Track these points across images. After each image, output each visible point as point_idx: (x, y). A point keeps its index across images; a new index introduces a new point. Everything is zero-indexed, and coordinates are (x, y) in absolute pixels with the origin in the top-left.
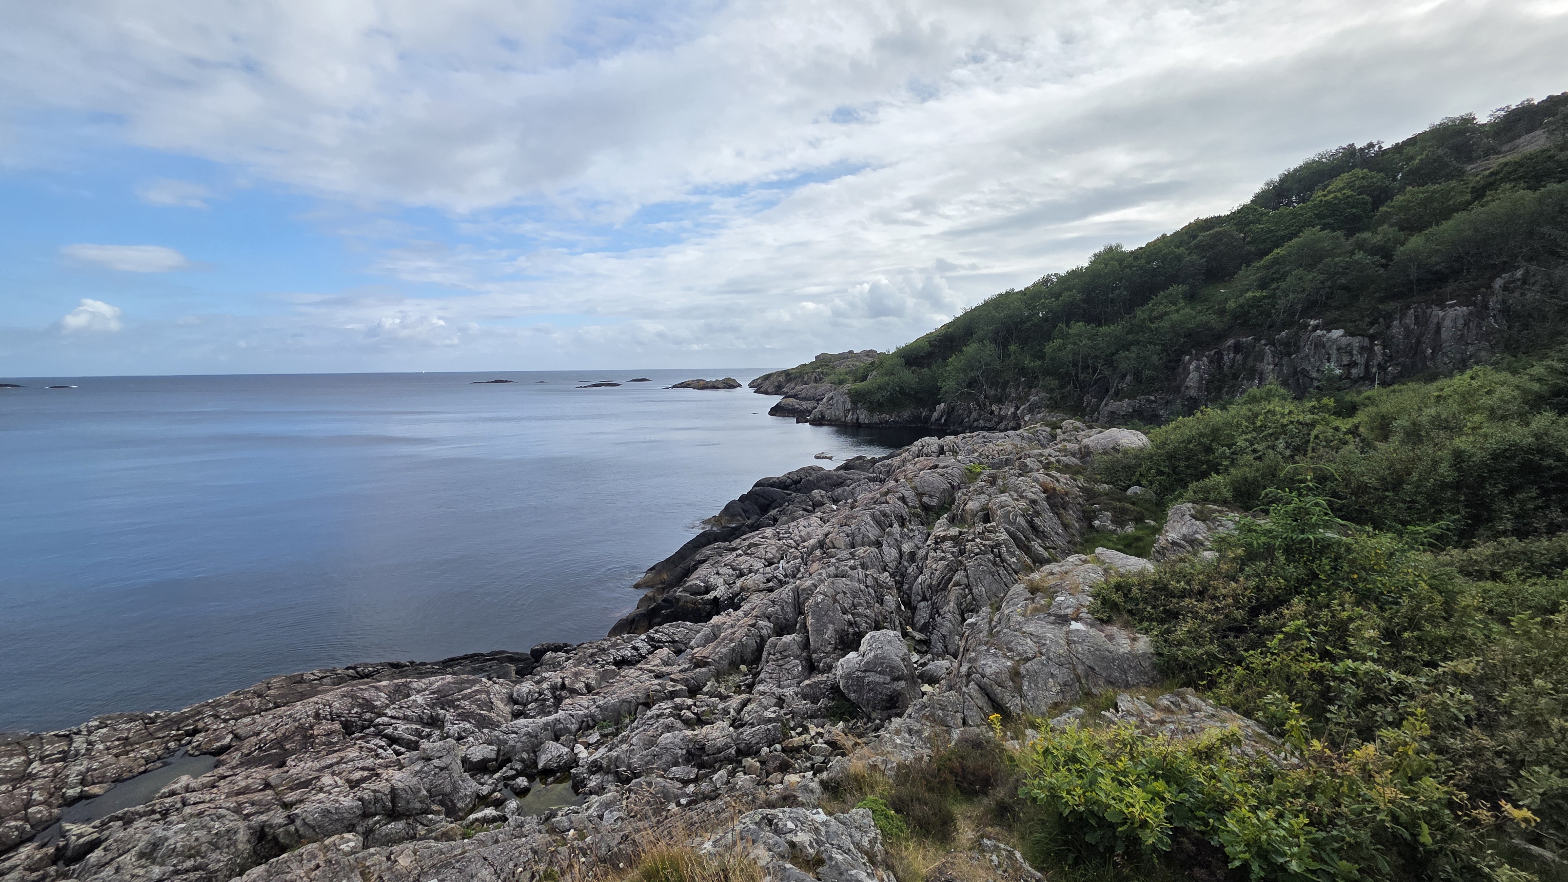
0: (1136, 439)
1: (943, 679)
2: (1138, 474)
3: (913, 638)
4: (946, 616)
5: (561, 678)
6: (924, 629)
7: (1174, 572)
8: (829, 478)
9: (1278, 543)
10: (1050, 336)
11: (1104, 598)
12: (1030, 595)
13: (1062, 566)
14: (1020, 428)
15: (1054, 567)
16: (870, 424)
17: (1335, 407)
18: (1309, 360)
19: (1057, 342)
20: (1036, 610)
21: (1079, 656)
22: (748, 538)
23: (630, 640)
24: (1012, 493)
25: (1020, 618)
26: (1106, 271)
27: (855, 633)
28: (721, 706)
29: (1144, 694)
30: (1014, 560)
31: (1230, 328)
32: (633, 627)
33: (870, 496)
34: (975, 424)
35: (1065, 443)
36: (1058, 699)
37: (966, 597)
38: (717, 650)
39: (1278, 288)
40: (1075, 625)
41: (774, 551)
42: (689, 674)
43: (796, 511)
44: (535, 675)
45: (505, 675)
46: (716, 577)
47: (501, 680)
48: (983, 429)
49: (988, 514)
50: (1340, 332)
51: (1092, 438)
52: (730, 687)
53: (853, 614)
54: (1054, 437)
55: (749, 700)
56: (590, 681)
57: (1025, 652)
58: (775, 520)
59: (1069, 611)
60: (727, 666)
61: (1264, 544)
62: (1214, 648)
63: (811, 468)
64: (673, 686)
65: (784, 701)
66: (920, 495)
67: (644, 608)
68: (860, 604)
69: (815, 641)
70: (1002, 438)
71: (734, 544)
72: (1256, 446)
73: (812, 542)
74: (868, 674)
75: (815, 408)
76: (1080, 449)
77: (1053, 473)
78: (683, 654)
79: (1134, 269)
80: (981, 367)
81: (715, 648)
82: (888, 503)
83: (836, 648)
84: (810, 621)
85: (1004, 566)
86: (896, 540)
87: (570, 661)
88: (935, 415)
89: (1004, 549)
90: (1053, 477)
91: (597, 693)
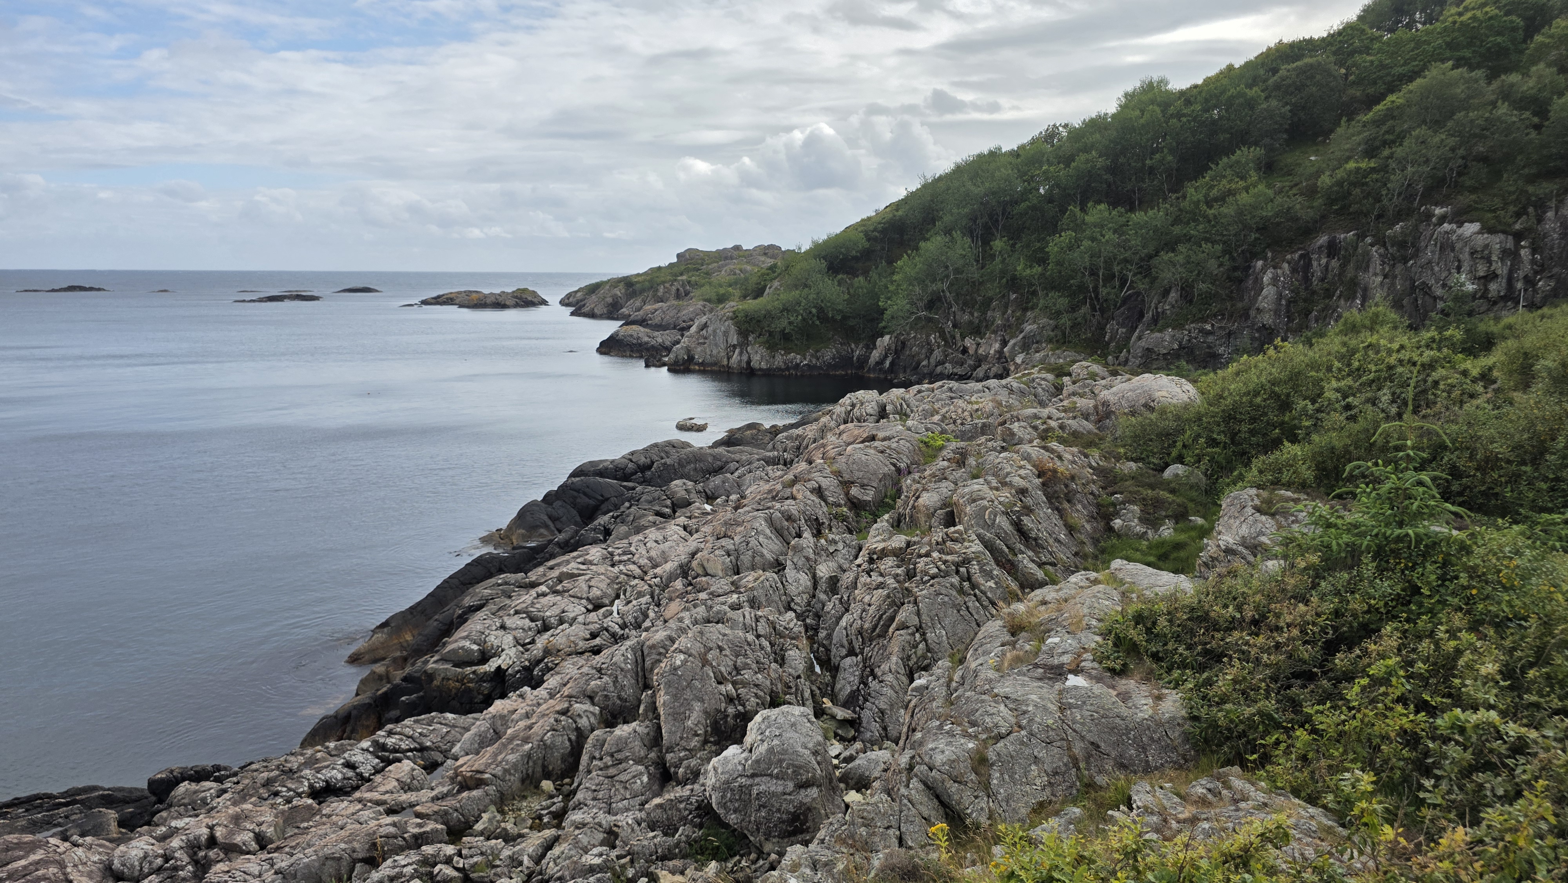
0: (1179, 390)
1: (876, 778)
2: (1179, 444)
3: (833, 717)
4: (886, 678)
5: (208, 826)
6: (851, 701)
7: (1220, 591)
8: (700, 461)
9: (1366, 543)
10: (1056, 226)
11: (1117, 637)
12: (1008, 638)
13: (1060, 589)
14: (1008, 375)
15: (1048, 593)
16: (769, 370)
17: (1463, 342)
18: (1432, 270)
19: (1067, 236)
20: (1018, 660)
21: (1077, 727)
22: (558, 565)
23: (341, 750)
24: (990, 478)
25: (992, 674)
26: (1142, 121)
27: (738, 715)
28: (506, 853)
29: (1171, 780)
30: (991, 584)
31: (1323, 217)
32: (348, 729)
33: (767, 487)
34: (939, 369)
35: (1075, 399)
36: (1046, 795)
37: (915, 646)
38: (500, 758)
39: (1391, 157)
40: (1073, 680)
41: (603, 586)
42: (451, 802)
43: (644, 515)
44: (157, 825)
45: (97, 831)
46: (501, 633)
47: (89, 839)
48: (950, 377)
49: (952, 512)
50: (1474, 227)
51: (1114, 389)
52: (524, 820)
53: (734, 684)
54: (1059, 389)
55: (556, 840)
56: (264, 828)
57: (996, 726)
58: (607, 533)
59: (1066, 659)
60: (517, 785)
61: (1347, 545)
62: (1270, 705)
63: (671, 444)
64: (420, 825)
65: (616, 836)
66: (846, 485)
67: (369, 694)
68: (746, 666)
69: (670, 732)
70: (979, 391)
71: (533, 576)
72: (1350, 399)
73: (669, 567)
74: (757, 780)
75: (678, 342)
76: (1096, 407)
77: (1054, 445)
78: (440, 769)
79: (1184, 119)
80: (947, 276)
81: (496, 755)
82: (794, 498)
83: (705, 742)
84: (662, 698)
85: (975, 595)
86: (808, 559)
87: (227, 796)
88: (875, 355)
89: (975, 568)
90: (1052, 451)
91: (278, 849)
